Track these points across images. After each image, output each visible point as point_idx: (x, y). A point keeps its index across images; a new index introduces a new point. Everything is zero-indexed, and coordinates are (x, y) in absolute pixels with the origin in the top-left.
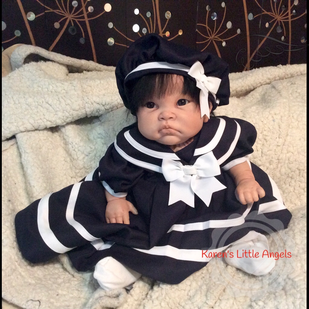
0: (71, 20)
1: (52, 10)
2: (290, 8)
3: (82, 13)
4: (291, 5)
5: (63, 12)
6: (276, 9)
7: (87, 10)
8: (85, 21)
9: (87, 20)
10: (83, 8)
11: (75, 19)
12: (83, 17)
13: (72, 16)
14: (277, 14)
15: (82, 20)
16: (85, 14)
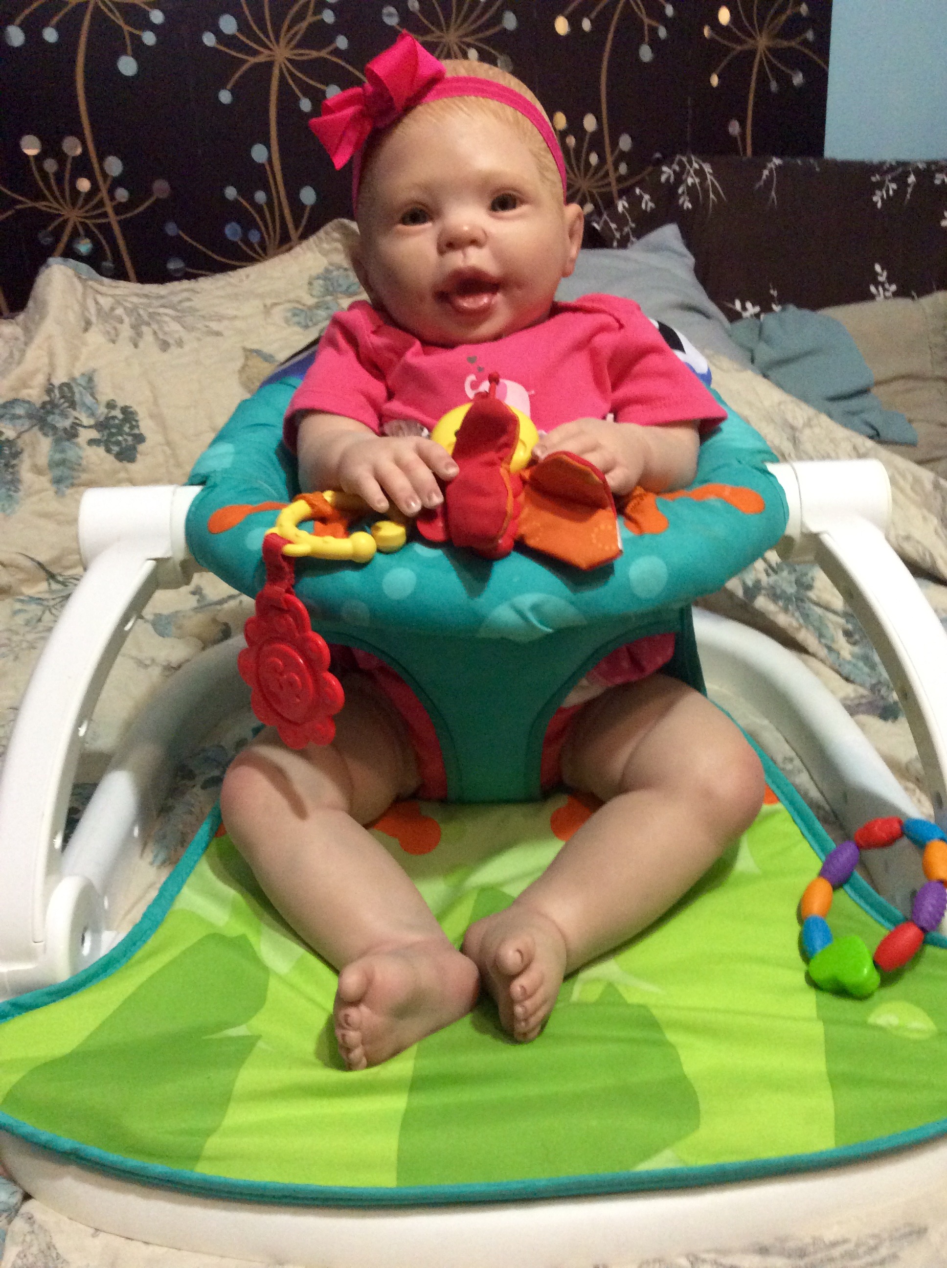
0: (78, 224)
1: (30, 204)
2: (610, 159)
3: (101, 204)
4: (612, 152)
5: (56, 205)
6: (574, 165)
7: (112, 198)
8: (109, 223)
9: (113, 219)
10: (104, 193)
11: (87, 221)
12: (105, 215)
13: (81, 213)
15: (103, 221)
16: (109, 209)
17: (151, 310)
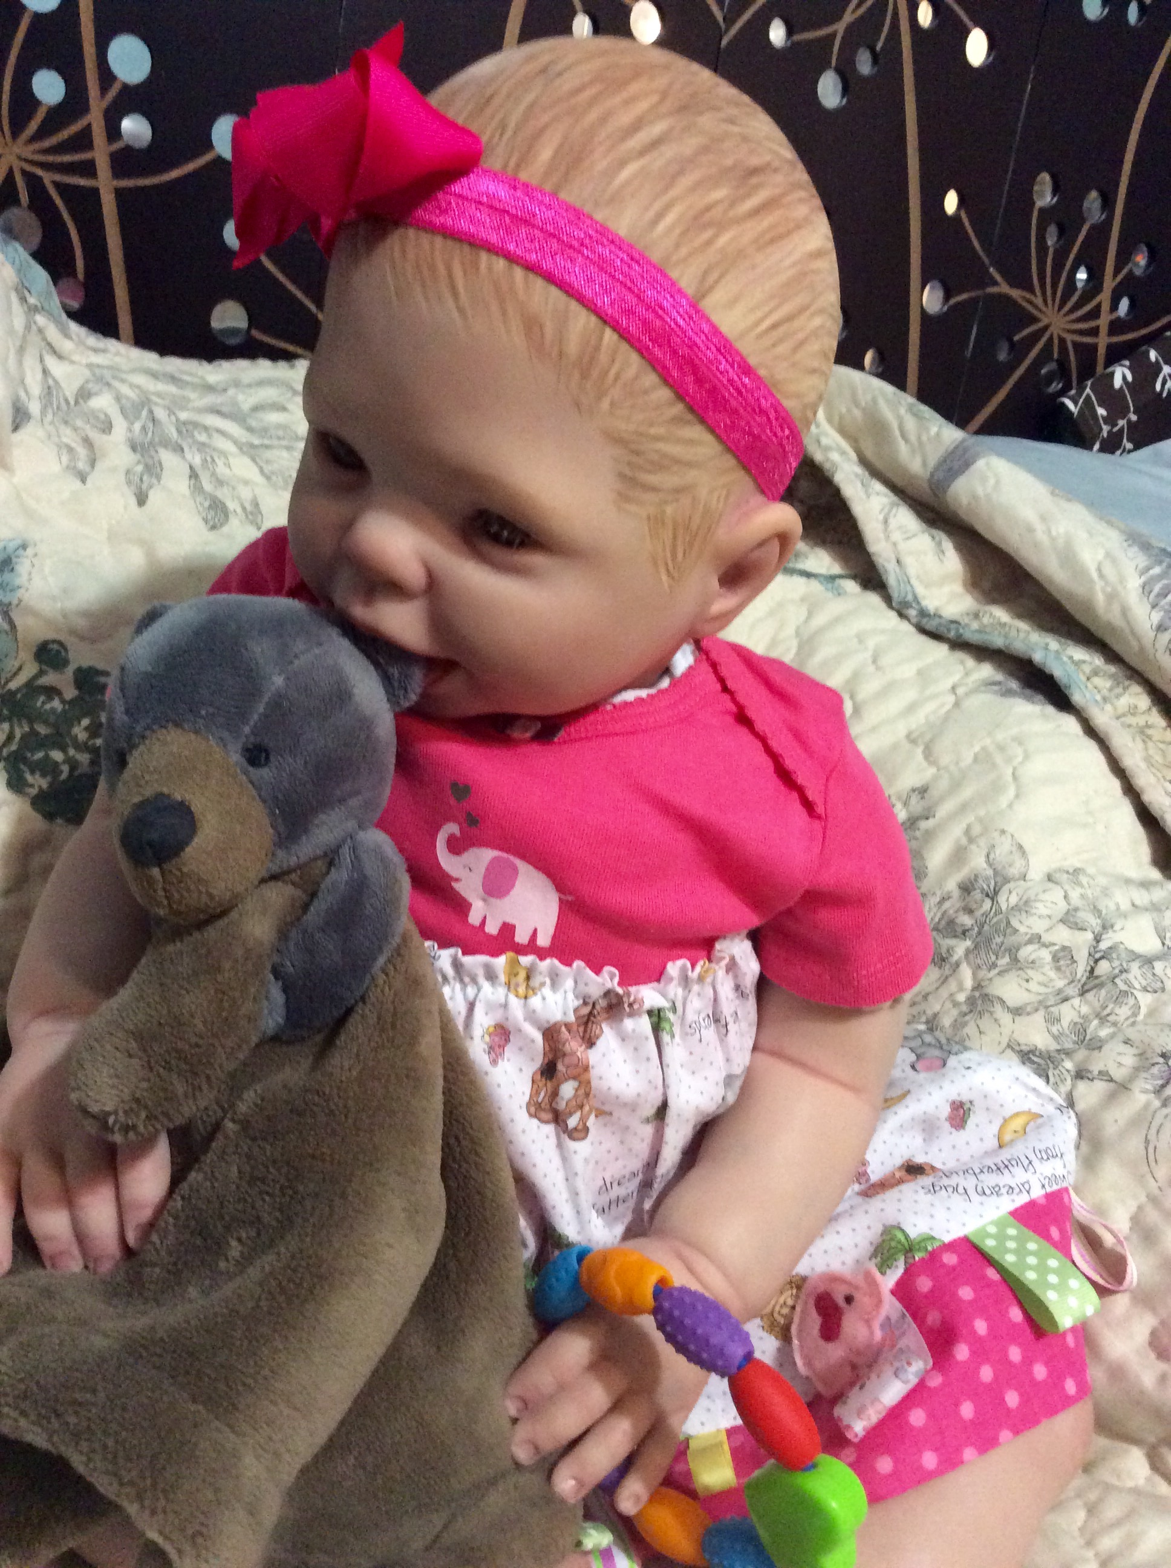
0: (18, 176)
2: (1109, 283)
3: (82, 141)
4: (1117, 271)
6: (1048, 280)
7: (114, 133)
8: (95, 192)
9: (106, 184)
10: (94, 119)
11: (39, 172)
12: (88, 169)
13: (28, 152)
14: (1050, 302)
15: (82, 182)
17: (184, 416)
